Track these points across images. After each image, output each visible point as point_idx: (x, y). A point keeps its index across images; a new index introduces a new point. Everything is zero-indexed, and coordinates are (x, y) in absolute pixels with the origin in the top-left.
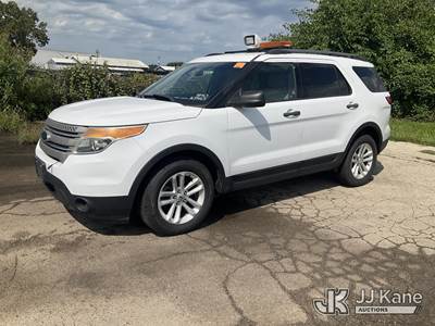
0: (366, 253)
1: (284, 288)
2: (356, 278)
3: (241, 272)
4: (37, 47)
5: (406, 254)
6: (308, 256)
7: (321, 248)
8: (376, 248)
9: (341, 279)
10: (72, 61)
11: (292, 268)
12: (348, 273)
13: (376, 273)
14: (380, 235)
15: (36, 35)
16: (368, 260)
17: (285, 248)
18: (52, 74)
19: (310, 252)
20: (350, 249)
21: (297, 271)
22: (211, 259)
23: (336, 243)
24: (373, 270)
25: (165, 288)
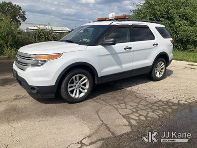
0: (156, 103)
1: (120, 114)
2: (149, 110)
3: (104, 108)
4: (21, 22)
5: (172, 103)
6: (132, 103)
7: (137, 100)
8: (160, 101)
9: (144, 111)
10: (37, 28)
11: (125, 107)
12: (147, 109)
13: (158, 109)
14: (163, 96)
15: (21, 17)
16: (156, 105)
17: (123, 100)
18: (28, 33)
19: (132, 102)
20: (149, 101)
21: (126, 108)
22: (92, 104)
23: (144, 99)
24: (157, 108)
25: (74, 113)
